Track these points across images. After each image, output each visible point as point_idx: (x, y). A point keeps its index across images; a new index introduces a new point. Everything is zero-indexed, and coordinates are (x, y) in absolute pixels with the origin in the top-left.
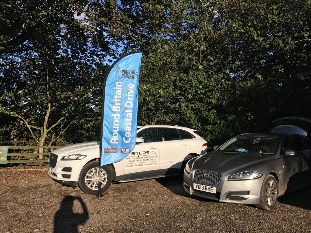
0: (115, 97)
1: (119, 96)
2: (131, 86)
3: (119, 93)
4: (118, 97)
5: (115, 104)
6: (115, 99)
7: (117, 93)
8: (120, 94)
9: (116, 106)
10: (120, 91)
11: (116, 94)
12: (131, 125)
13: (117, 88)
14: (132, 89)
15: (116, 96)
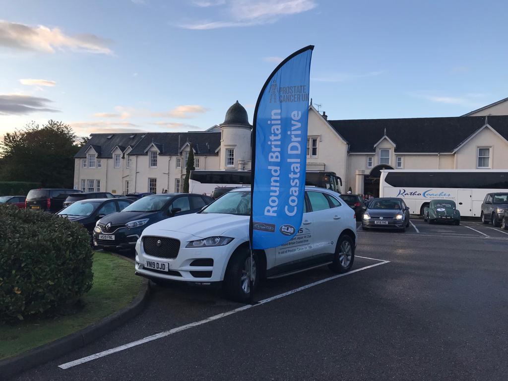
0: (271, 138)
1: (277, 135)
2: (296, 116)
3: (278, 129)
4: (276, 138)
5: (273, 150)
6: (271, 141)
7: (274, 130)
8: (279, 131)
9: (274, 152)
10: (279, 127)
11: (273, 132)
12: (298, 185)
13: (273, 122)
14: (298, 121)
15: (273, 135)
